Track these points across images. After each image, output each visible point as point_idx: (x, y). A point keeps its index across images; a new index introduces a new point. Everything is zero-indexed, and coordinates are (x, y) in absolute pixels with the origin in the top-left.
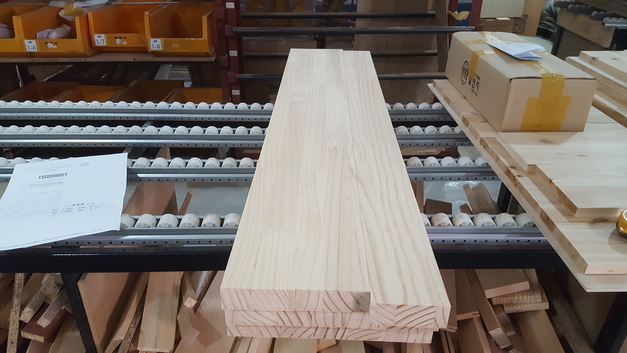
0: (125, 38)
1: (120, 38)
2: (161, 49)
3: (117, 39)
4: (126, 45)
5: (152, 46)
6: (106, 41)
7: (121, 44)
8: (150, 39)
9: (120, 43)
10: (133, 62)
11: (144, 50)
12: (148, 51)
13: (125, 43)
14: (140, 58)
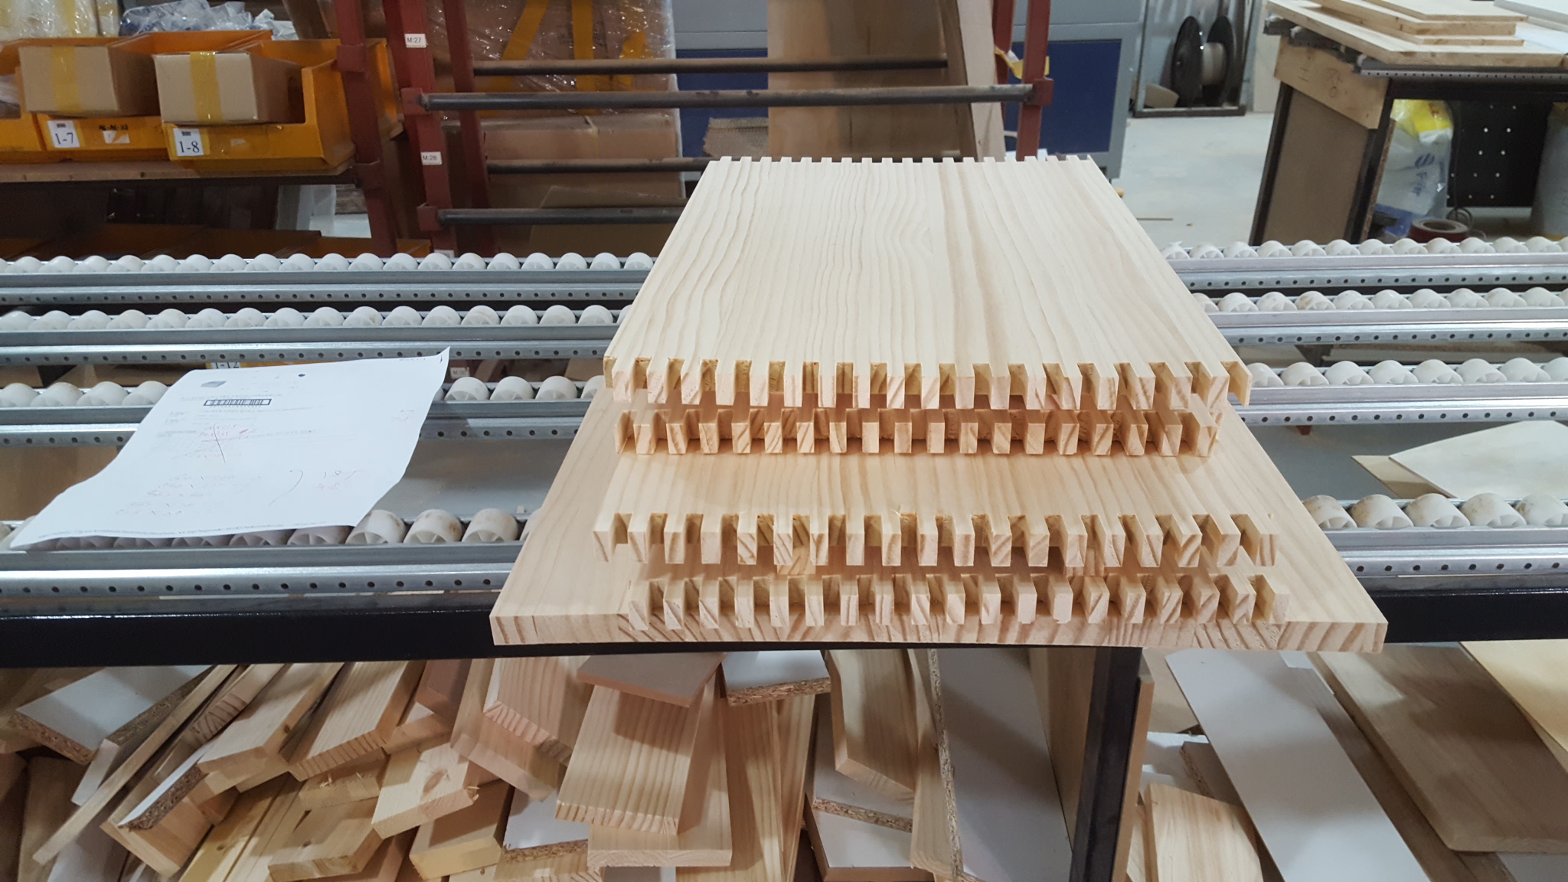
0: (125, 128)
1: (113, 128)
2: (201, 153)
3: (104, 129)
4: (126, 144)
5: (178, 146)
6: (78, 135)
7: (118, 142)
9: (115, 139)
10: (139, 180)
11: (161, 155)
12: (171, 158)
14: (156, 172)
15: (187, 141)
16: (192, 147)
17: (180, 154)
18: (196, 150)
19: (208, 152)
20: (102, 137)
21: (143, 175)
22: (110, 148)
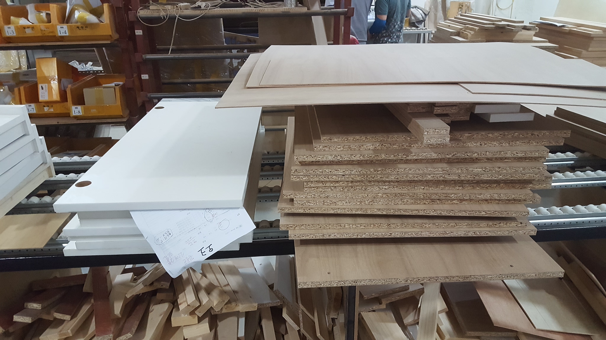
8: (71, 106)
13: (52, 110)
15: (77, 111)
16: (78, 112)
17: (74, 114)
18: (79, 113)
19: (83, 114)
20: (44, 109)
21: (58, 123)
22: (46, 113)
